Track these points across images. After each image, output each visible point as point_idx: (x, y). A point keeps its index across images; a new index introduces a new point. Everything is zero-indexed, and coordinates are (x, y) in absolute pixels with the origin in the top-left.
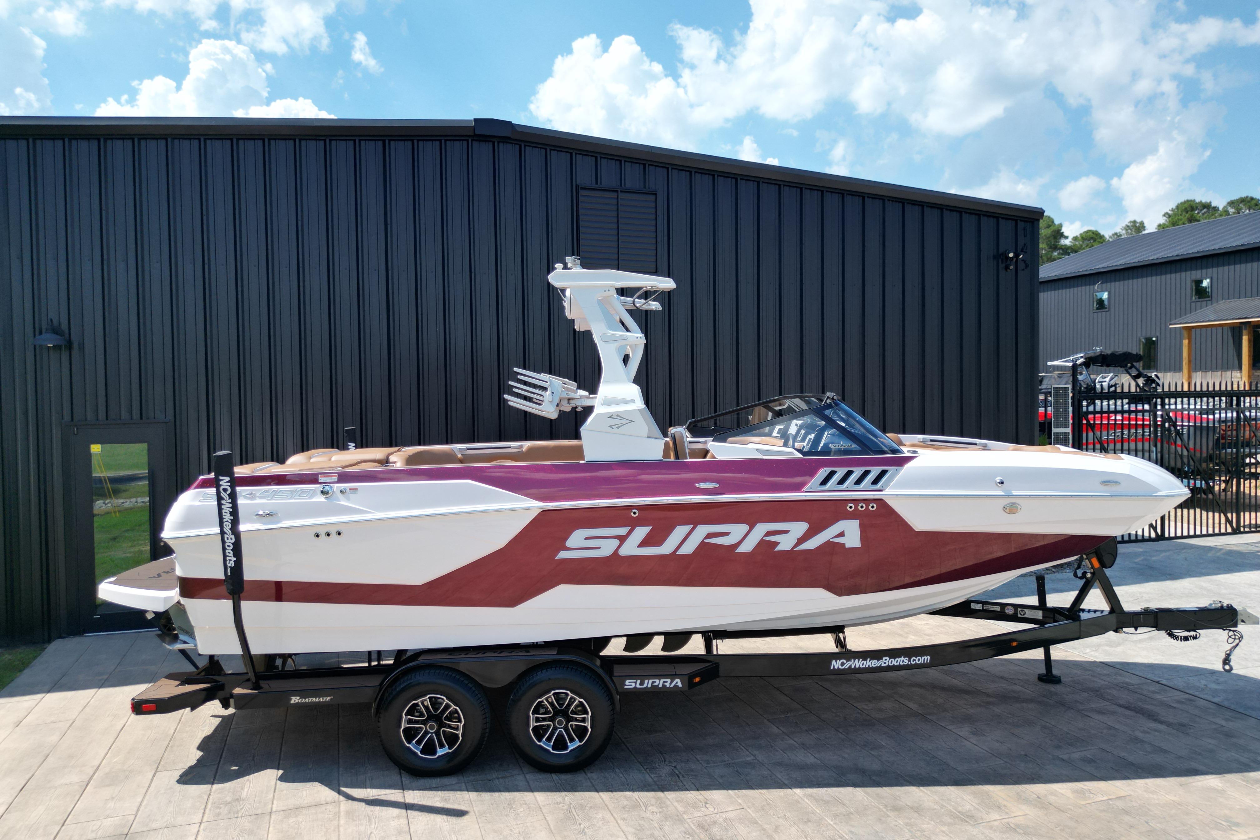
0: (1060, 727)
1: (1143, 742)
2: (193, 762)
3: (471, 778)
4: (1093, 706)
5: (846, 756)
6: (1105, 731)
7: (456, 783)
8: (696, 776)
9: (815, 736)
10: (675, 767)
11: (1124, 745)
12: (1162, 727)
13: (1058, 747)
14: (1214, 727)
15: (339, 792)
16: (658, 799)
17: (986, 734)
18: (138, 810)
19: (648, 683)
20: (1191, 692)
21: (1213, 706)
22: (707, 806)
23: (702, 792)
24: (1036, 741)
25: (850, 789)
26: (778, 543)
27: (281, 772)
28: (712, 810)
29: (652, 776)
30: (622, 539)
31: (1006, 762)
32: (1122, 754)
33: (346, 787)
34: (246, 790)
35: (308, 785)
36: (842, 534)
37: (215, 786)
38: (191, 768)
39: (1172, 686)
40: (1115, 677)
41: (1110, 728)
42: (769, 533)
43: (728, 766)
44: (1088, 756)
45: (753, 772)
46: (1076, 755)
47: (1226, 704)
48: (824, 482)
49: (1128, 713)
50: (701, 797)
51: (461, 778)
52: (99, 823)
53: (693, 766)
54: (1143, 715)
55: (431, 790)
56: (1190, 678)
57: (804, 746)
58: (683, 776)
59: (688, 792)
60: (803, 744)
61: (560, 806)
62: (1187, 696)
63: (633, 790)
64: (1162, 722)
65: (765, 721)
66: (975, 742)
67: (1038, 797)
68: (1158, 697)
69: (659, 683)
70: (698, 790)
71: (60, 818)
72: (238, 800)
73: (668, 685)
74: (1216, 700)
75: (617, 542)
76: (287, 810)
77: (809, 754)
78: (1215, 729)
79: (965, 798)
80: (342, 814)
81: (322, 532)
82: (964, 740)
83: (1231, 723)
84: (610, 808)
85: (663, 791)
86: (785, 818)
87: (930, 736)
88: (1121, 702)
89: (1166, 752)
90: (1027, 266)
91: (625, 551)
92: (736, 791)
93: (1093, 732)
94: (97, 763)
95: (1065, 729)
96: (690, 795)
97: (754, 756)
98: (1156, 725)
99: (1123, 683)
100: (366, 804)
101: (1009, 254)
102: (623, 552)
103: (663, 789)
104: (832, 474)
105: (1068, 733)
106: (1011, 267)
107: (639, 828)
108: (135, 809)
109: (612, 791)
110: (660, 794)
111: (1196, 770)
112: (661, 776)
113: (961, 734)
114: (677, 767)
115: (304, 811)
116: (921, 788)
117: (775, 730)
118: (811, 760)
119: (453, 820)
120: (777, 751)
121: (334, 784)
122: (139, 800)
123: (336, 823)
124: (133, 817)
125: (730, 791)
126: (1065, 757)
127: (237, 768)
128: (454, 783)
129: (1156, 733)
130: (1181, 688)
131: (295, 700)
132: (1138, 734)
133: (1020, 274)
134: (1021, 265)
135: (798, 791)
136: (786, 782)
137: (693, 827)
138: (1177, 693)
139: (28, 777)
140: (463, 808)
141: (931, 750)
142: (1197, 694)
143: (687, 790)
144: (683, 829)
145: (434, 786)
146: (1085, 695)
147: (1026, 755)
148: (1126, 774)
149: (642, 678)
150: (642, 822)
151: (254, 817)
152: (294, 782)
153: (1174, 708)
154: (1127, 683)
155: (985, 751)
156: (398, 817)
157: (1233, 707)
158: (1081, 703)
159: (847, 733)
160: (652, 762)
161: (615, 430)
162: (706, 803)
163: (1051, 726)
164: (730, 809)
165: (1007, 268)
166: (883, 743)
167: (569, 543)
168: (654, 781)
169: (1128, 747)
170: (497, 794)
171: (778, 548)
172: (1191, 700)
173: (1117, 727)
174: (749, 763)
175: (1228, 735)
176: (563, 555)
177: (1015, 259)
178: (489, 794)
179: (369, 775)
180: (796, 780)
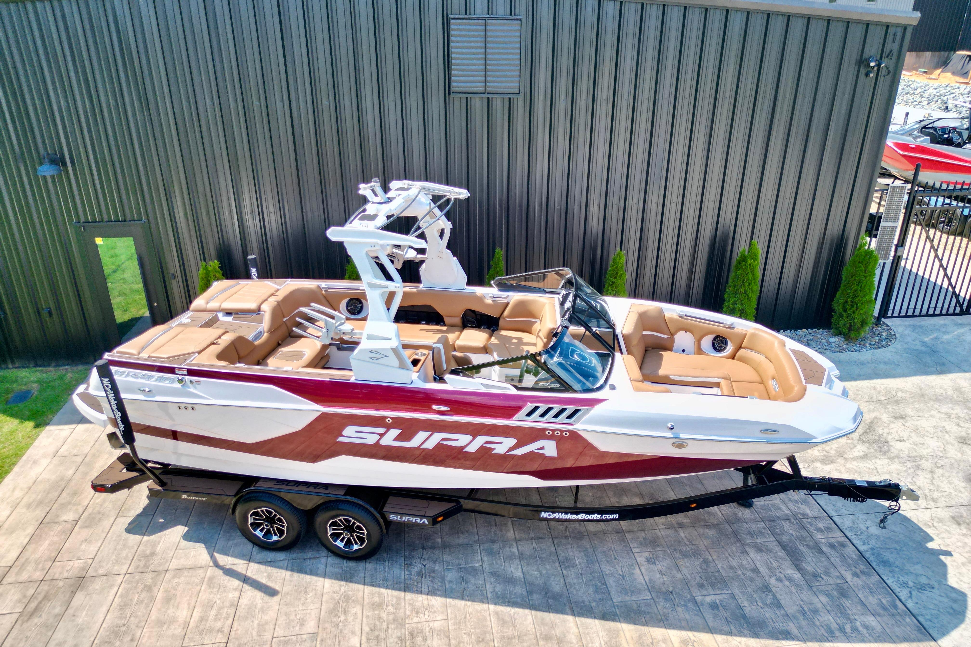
0: (717, 562)
1: (770, 591)
2: (139, 511)
3: (295, 555)
4: (758, 541)
5: (544, 572)
6: (749, 573)
7: (283, 560)
8: (433, 578)
9: (535, 545)
10: (425, 566)
11: (753, 593)
12: (797, 575)
13: (701, 586)
14: (839, 581)
15: (212, 557)
16: (399, 599)
17: (657, 563)
18: (96, 554)
19: (405, 519)
20: (849, 534)
21: (854, 555)
22: (427, 613)
23: (429, 597)
24: (689, 576)
25: (527, 611)
26: (494, 449)
27: (187, 529)
28: (426, 617)
29: (406, 573)
30: (382, 435)
31: (653, 598)
32: (746, 604)
33: (218, 552)
34: (160, 545)
35: (198, 544)
36: (542, 448)
37: (146, 538)
38: (138, 516)
39: (839, 524)
40: (800, 505)
41: (755, 570)
42: (487, 443)
43: (460, 570)
44: (718, 601)
45: (473, 581)
46: (708, 599)
47: (867, 555)
48: (529, 414)
49: (781, 553)
50: (425, 603)
51: (288, 554)
52: (71, 563)
53: (437, 567)
54: (792, 556)
55: (265, 565)
56: (861, 516)
57: (521, 557)
58: (425, 577)
59: (420, 595)
60: (522, 554)
61: (335, 595)
62: (844, 539)
63: (387, 587)
64: (799, 569)
65: (510, 522)
66: (643, 571)
67: (652, 643)
68: (819, 536)
69: (413, 519)
70: (428, 594)
71: (54, 555)
72: (153, 554)
73: (418, 521)
74: (862, 548)
75: (378, 437)
76: (176, 570)
77: (520, 566)
78: (837, 585)
79: (600, 634)
80: (206, 579)
81: (183, 406)
82: (637, 568)
83: (855, 579)
84: (365, 603)
85: (405, 591)
86: (468, 634)
87: (615, 559)
88: (785, 538)
89: (779, 606)
90: (889, 72)
91: (385, 441)
92: (451, 600)
93: (739, 572)
94: (86, 503)
95: (719, 566)
96: (420, 599)
97: (482, 561)
98: (793, 572)
99: (801, 514)
100: (224, 573)
101: (872, 61)
102: (382, 442)
103: (406, 588)
104: (536, 408)
105: (718, 571)
106: (871, 75)
107: (373, 628)
108: (95, 553)
109: (373, 586)
110: (402, 594)
111: (789, 633)
112: (411, 574)
113: (638, 559)
114: (427, 566)
115: (186, 573)
116: (577, 618)
117: (511, 534)
118: (518, 574)
119: (266, 597)
120: (500, 559)
121: (211, 549)
122: (99, 545)
123: (198, 588)
124: (91, 561)
125: (448, 600)
126: (699, 599)
127: (162, 520)
128: (282, 559)
129: (787, 583)
130: (844, 528)
131: (184, 497)
132: (773, 581)
133: (881, 79)
134: (883, 72)
135: (492, 607)
136: (489, 595)
137: (407, 633)
138: (839, 534)
139: (48, 509)
140: (277, 587)
141: (607, 575)
142: (853, 538)
143: (421, 592)
144: (399, 634)
145: (269, 560)
146: (761, 525)
147: (671, 592)
148: (732, 628)
149: (402, 514)
150: (377, 623)
151: (156, 573)
152: (190, 541)
153: (821, 552)
154: (805, 516)
155: (644, 583)
156: (235, 589)
157: (871, 559)
158: (752, 536)
159: (559, 546)
160: (413, 557)
161: (375, 361)
162: (427, 609)
163: (711, 560)
164: (438, 618)
165: (867, 75)
166: (577, 562)
167: (344, 433)
168: (405, 579)
169: (755, 596)
170: (302, 576)
171: (494, 452)
172: (843, 545)
173: (761, 569)
174: (474, 569)
175: (843, 593)
176: (341, 439)
177: (876, 68)
178: (298, 574)
179: (236, 541)
180: (497, 594)
